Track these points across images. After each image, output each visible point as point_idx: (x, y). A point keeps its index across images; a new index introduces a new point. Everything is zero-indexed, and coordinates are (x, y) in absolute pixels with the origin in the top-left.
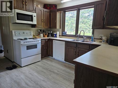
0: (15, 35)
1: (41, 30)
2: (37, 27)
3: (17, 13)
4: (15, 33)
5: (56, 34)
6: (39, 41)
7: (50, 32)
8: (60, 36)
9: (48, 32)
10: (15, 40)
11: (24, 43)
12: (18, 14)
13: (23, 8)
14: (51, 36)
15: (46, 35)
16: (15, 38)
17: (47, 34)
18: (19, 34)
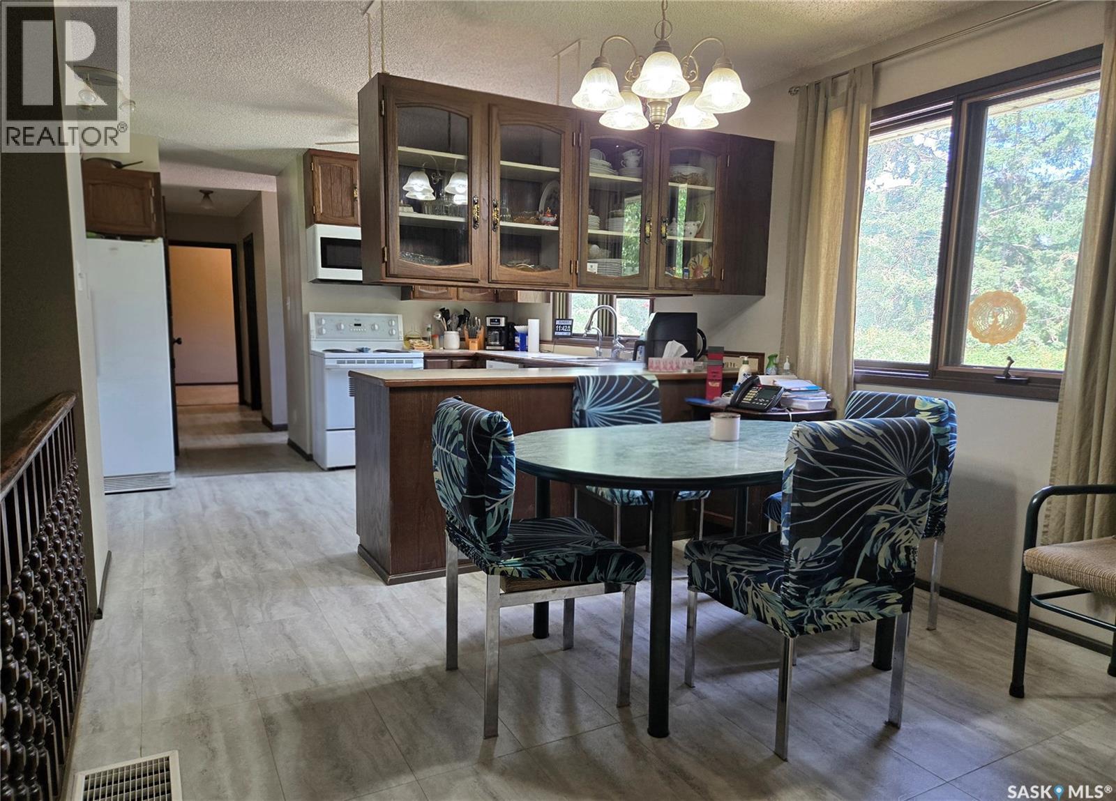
0: (319, 333)
1: (445, 314)
2: (417, 294)
3: (322, 238)
4: (318, 323)
5: (524, 336)
6: (411, 362)
7: (492, 321)
8: (545, 346)
9: (484, 322)
10: (316, 354)
11: (339, 362)
12: (326, 242)
13: (353, 215)
14: (498, 343)
15: (473, 335)
16: (317, 346)
17: (481, 333)
18: (338, 328)
